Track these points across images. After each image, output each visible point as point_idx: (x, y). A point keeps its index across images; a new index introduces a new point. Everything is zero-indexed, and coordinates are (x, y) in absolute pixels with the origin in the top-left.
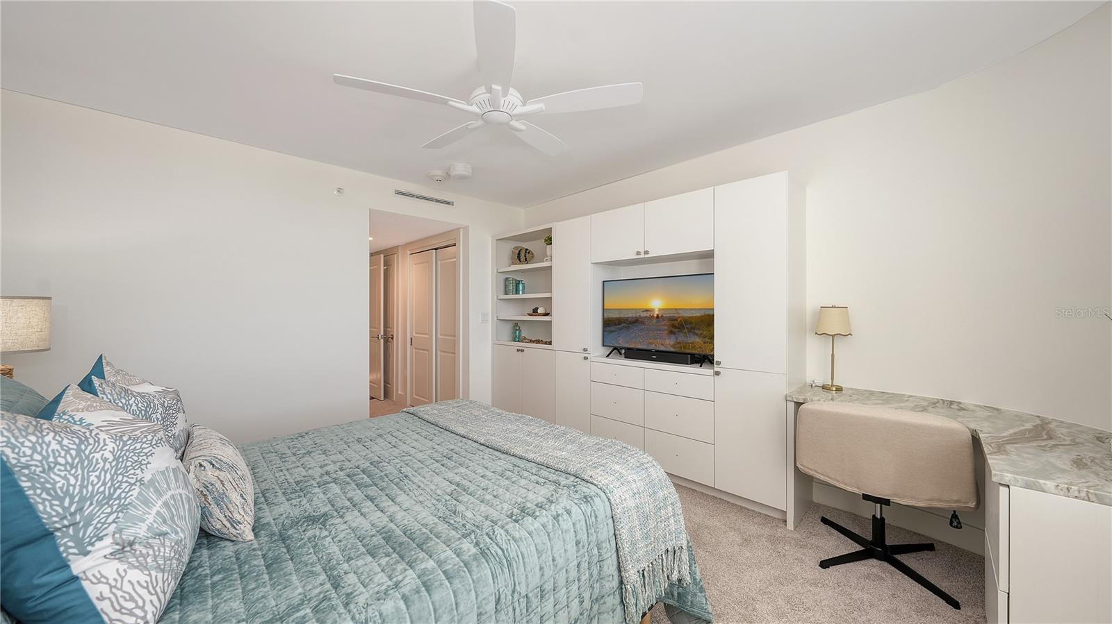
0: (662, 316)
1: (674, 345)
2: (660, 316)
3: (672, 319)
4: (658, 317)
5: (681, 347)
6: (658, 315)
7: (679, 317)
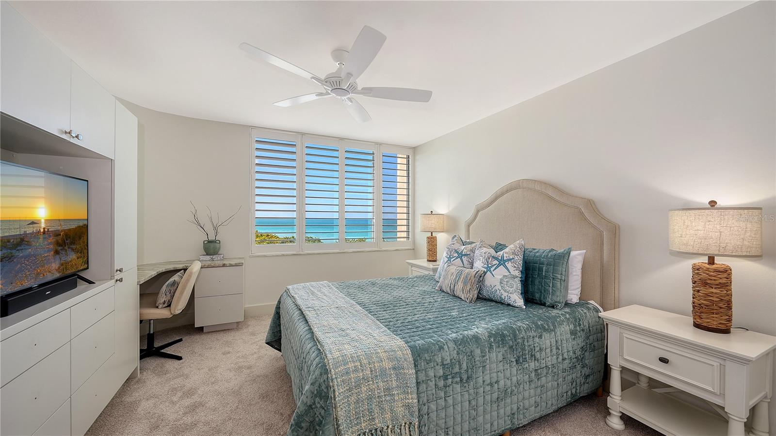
0: (48, 229)
1: (59, 268)
2: (46, 230)
3: (57, 234)
4: (44, 233)
5: (64, 270)
6: (44, 228)
7: (62, 231)
